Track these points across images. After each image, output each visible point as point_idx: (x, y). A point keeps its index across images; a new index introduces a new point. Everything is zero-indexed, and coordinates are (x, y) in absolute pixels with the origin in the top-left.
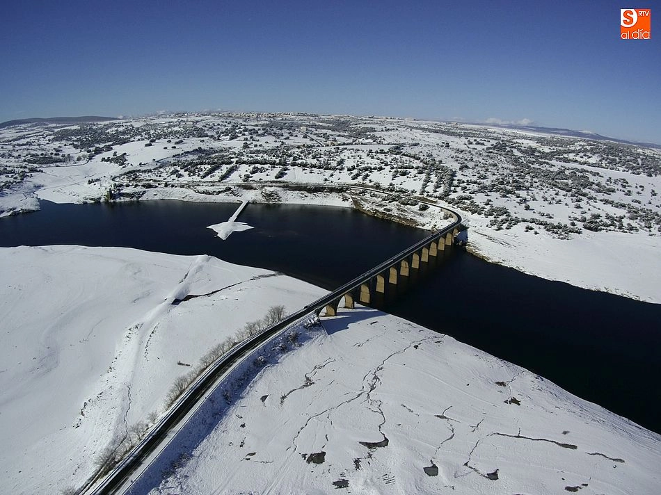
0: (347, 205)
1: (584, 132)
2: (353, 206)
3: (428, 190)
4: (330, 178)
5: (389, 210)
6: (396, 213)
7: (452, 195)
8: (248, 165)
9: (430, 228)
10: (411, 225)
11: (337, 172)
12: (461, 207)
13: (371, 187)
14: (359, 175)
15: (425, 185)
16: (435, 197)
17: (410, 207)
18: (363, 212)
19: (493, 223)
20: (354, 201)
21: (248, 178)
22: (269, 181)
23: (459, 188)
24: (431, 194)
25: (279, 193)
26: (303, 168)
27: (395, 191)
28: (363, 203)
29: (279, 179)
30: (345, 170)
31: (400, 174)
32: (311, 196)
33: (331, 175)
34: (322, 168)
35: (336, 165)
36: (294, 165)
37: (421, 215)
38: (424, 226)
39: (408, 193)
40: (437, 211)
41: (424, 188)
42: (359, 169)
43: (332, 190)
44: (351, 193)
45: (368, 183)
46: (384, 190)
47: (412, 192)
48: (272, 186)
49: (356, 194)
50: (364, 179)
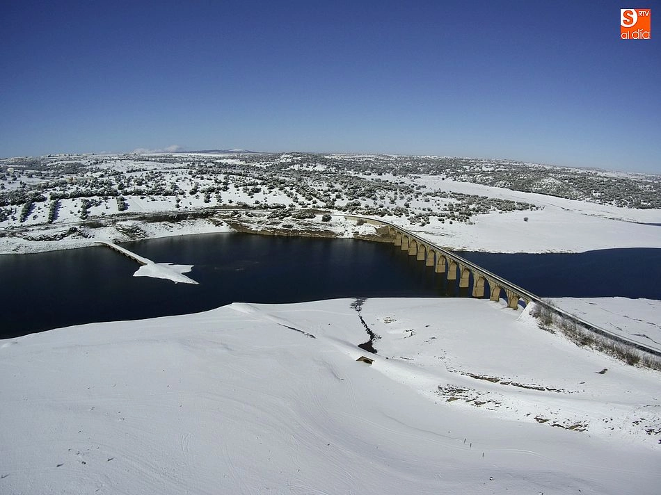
0: (225, 229)
2: (233, 230)
3: (306, 202)
4: (180, 203)
5: (291, 226)
6: (300, 228)
7: (336, 204)
8: (71, 199)
9: (351, 236)
10: (329, 236)
11: (180, 197)
12: (361, 213)
13: (237, 207)
14: (209, 197)
15: (296, 198)
16: (323, 207)
17: (310, 220)
18: (256, 233)
19: (413, 221)
20: (230, 224)
21: (85, 214)
22: (116, 215)
23: (333, 196)
24: (315, 205)
25: (139, 226)
26: (140, 196)
27: (271, 208)
28: (246, 224)
29: (125, 211)
30: (187, 194)
31: (253, 191)
32: (176, 226)
33: (178, 201)
34: (160, 194)
35: (172, 190)
36: (126, 193)
37: (331, 225)
38: (343, 235)
39: (288, 208)
40: (342, 219)
41: (297, 202)
42: (203, 192)
43: (196, 216)
44: (220, 217)
45: (228, 204)
46: (255, 208)
47: (291, 206)
48: (124, 220)
49: (228, 217)
50: (220, 200)
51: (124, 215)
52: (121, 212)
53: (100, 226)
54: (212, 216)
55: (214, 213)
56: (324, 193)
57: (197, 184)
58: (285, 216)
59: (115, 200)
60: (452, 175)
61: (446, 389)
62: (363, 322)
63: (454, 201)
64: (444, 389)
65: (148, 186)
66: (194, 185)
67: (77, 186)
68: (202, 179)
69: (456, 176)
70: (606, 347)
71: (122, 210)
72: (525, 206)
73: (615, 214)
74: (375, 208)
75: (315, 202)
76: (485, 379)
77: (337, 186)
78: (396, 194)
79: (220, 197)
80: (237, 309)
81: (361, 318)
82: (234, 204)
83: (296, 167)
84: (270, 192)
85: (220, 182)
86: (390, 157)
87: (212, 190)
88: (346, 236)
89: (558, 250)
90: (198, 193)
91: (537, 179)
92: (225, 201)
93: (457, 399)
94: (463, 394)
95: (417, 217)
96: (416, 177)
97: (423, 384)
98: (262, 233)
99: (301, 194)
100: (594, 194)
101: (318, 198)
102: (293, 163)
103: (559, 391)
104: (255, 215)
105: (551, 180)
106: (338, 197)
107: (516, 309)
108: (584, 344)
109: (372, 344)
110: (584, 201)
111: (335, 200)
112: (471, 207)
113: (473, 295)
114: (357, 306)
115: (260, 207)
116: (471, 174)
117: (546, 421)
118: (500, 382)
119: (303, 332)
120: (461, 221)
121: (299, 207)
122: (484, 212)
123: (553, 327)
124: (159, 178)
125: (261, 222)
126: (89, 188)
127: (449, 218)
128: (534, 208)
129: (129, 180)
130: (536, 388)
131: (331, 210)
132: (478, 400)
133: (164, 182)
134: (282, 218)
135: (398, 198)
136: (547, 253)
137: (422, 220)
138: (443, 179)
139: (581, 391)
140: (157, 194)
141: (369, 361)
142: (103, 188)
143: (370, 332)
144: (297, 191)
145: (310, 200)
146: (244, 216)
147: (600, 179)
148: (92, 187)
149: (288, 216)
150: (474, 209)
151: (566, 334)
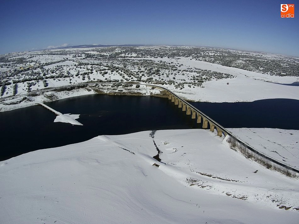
0: (92, 92)
1: (94, 45)
2: (96, 93)
3: (128, 78)
4: (71, 81)
5: (122, 91)
6: (126, 91)
7: (142, 79)
8: (22, 83)
9: (149, 94)
10: (139, 95)
11: (71, 78)
12: (153, 83)
13: (97, 82)
14: (84, 77)
15: (124, 76)
16: (136, 81)
17: (130, 87)
18: (106, 94)
19: (176, 87)
20: (95, 90)
21: (29, 90)
22: (43, 89)
23: (141, 75)
24: (132, 79)
25: (54, 94)
26: (53, 79)
27: (112, 82)
28: (102, 90)
29: (47, 87)
30: (74, 76)
31: (104, 73)
32: (70, 92)
33: (71, 80)
34: (62, 77)
35: (67, 75)
36: (47, 78)
37: (140, 90)
38: (145, 94)
39: (120, 81)
40: (145, 86)
41: (124, 78)
42: (82, 75)
43: (79, 87)
44: (90, 87)
45: (93, 80)
46: (105, 82)
47: (122, 80)
48: (47, 92)
49: (93, 87)
50: (89, 79)
51: (47, 89)
52: (45, 88)
53: (37, 95)
54: (86, 86)
55: (87, 85)
56: (137, 73)
57: (79, 71)
58: (119, 86)
59: (42, 82)
60: (195, 57)
61: (190, 180)
62: (155, 144)
63: (196, 74)
64: (189, 180)
65: (56, 73)
66: (77, 71)
67: (24, 75)
68: (81, 68)
69: (197, 57)
70: (258, 159)
71: (46, 86)
72: (228, 76)
73: (269, 79)
74: (160, 80)
75: (132, 78)
76: (206, 175)
77: (143, 69)
78: (169, 71)
79: (89, 77)
80: (101, 139)
81: (154, 142)
82: (96, 80)
83: (123, 55)
84: (112, 73)
85: (89, 70)
86: (166, 47)
87: (85, 74)
88: (147, 95)
89: (241, 101)
90: (79, 76)
91: (234, 61)
92: (92, 79)
93: (194, 185)
94: (196, 182)
95: (178, 85)
96: (178, 59)
97: (180, 177)
98: (109, 94)
99: (126, 74)
100: (260, 69)
101: (134, 76)
102: (121, 53)
103: (236, 181)
104: (105, 86)
105: (241, 61)
106: (143, 75)
107: (221, 136)
108: (249, 157)
109: (159, 156)
110: (255, 72)
111: (142, 77)
112: (203, 77)
113: (203, 127)
114: (152, 135)
115: (108, 81)
116: (204, 57)
117: (230, 195)
118: (212, 177)
119: (130, 151)
120: (199, 86)
121: (125, 81)
122: (209, 80)
123: (236, 148)
124: (61, 69)
125: (108, 89)
126: (30, 76)
127: (193, 85)
128: (232, 77)
129: (48, 71)
130: (227, 180)
131: (140, 82)
132: (203, 185)
133: (63, 71)
134: (118, 87)
135: (170, 74)
136: (237, 102)
137: (181, 86)
138: (191, 59)
139: (246, 181)
140: (61, 77)
141: (157, 166)
142: (36, 76)
143: (158, 150)
144: (124, 73)
145: (130, 77)
146: (101, 86)
147: (263, 60)
148: (31, 76)
149: (120, 86)
150: (204, 79)
151: (242, 152)
